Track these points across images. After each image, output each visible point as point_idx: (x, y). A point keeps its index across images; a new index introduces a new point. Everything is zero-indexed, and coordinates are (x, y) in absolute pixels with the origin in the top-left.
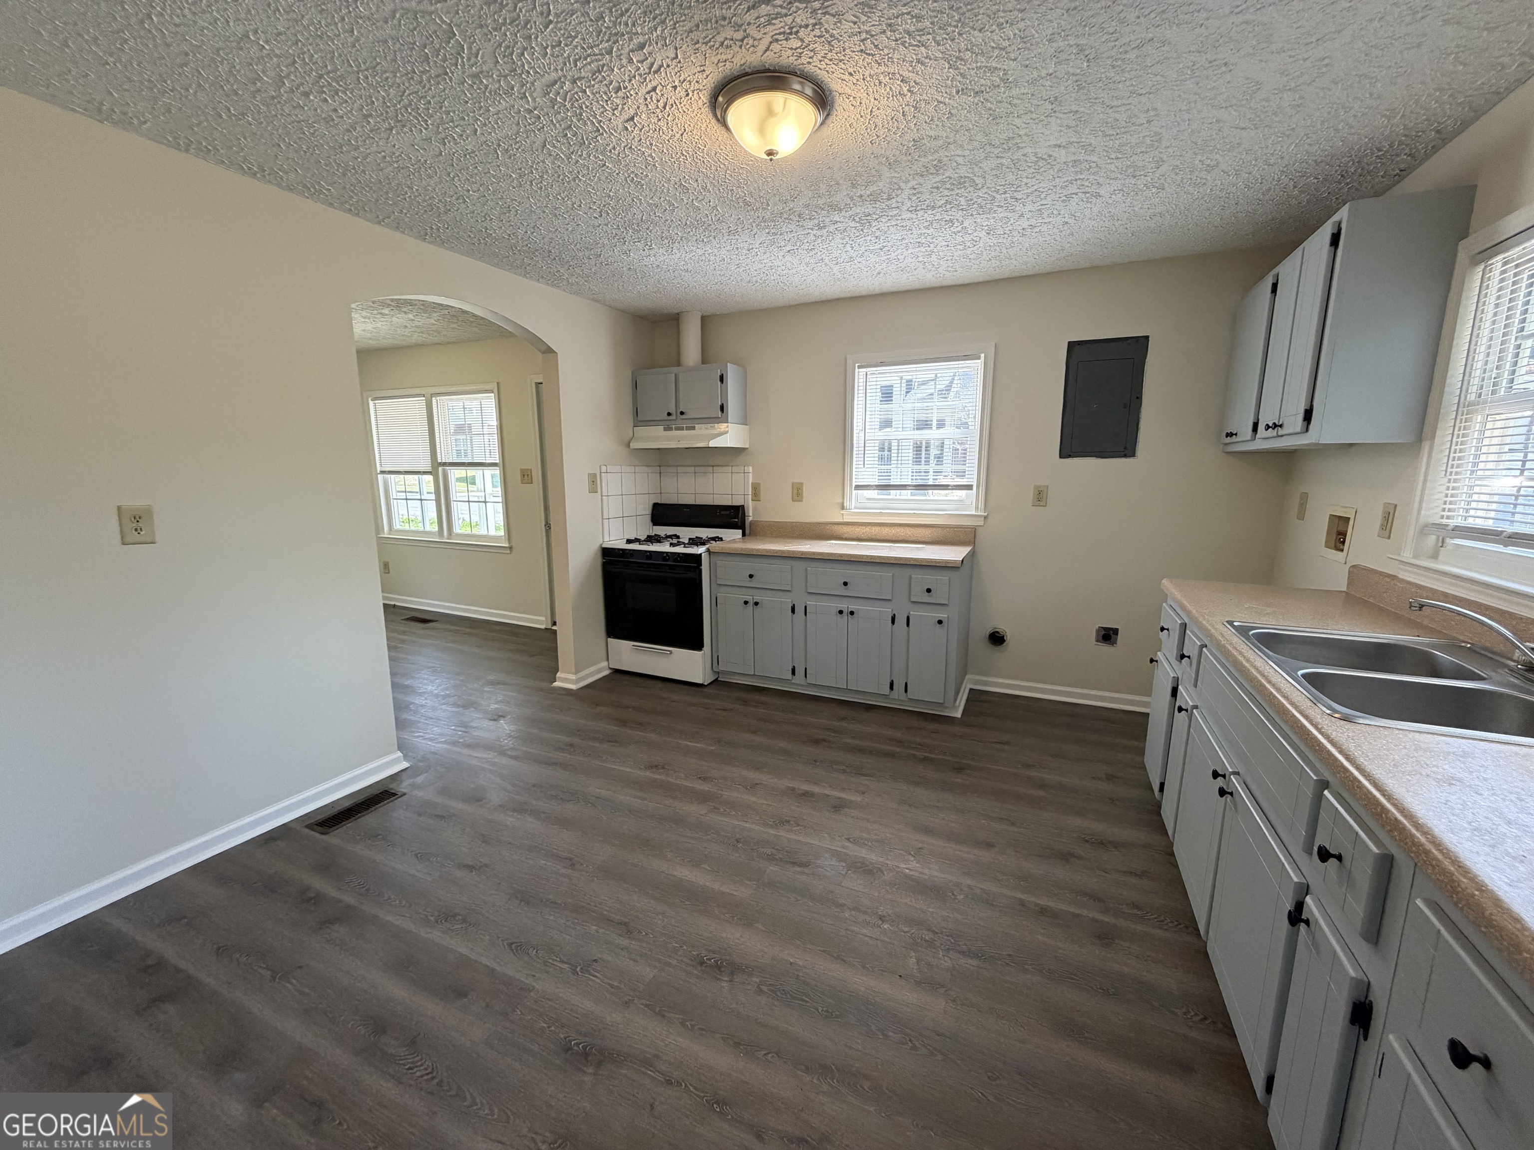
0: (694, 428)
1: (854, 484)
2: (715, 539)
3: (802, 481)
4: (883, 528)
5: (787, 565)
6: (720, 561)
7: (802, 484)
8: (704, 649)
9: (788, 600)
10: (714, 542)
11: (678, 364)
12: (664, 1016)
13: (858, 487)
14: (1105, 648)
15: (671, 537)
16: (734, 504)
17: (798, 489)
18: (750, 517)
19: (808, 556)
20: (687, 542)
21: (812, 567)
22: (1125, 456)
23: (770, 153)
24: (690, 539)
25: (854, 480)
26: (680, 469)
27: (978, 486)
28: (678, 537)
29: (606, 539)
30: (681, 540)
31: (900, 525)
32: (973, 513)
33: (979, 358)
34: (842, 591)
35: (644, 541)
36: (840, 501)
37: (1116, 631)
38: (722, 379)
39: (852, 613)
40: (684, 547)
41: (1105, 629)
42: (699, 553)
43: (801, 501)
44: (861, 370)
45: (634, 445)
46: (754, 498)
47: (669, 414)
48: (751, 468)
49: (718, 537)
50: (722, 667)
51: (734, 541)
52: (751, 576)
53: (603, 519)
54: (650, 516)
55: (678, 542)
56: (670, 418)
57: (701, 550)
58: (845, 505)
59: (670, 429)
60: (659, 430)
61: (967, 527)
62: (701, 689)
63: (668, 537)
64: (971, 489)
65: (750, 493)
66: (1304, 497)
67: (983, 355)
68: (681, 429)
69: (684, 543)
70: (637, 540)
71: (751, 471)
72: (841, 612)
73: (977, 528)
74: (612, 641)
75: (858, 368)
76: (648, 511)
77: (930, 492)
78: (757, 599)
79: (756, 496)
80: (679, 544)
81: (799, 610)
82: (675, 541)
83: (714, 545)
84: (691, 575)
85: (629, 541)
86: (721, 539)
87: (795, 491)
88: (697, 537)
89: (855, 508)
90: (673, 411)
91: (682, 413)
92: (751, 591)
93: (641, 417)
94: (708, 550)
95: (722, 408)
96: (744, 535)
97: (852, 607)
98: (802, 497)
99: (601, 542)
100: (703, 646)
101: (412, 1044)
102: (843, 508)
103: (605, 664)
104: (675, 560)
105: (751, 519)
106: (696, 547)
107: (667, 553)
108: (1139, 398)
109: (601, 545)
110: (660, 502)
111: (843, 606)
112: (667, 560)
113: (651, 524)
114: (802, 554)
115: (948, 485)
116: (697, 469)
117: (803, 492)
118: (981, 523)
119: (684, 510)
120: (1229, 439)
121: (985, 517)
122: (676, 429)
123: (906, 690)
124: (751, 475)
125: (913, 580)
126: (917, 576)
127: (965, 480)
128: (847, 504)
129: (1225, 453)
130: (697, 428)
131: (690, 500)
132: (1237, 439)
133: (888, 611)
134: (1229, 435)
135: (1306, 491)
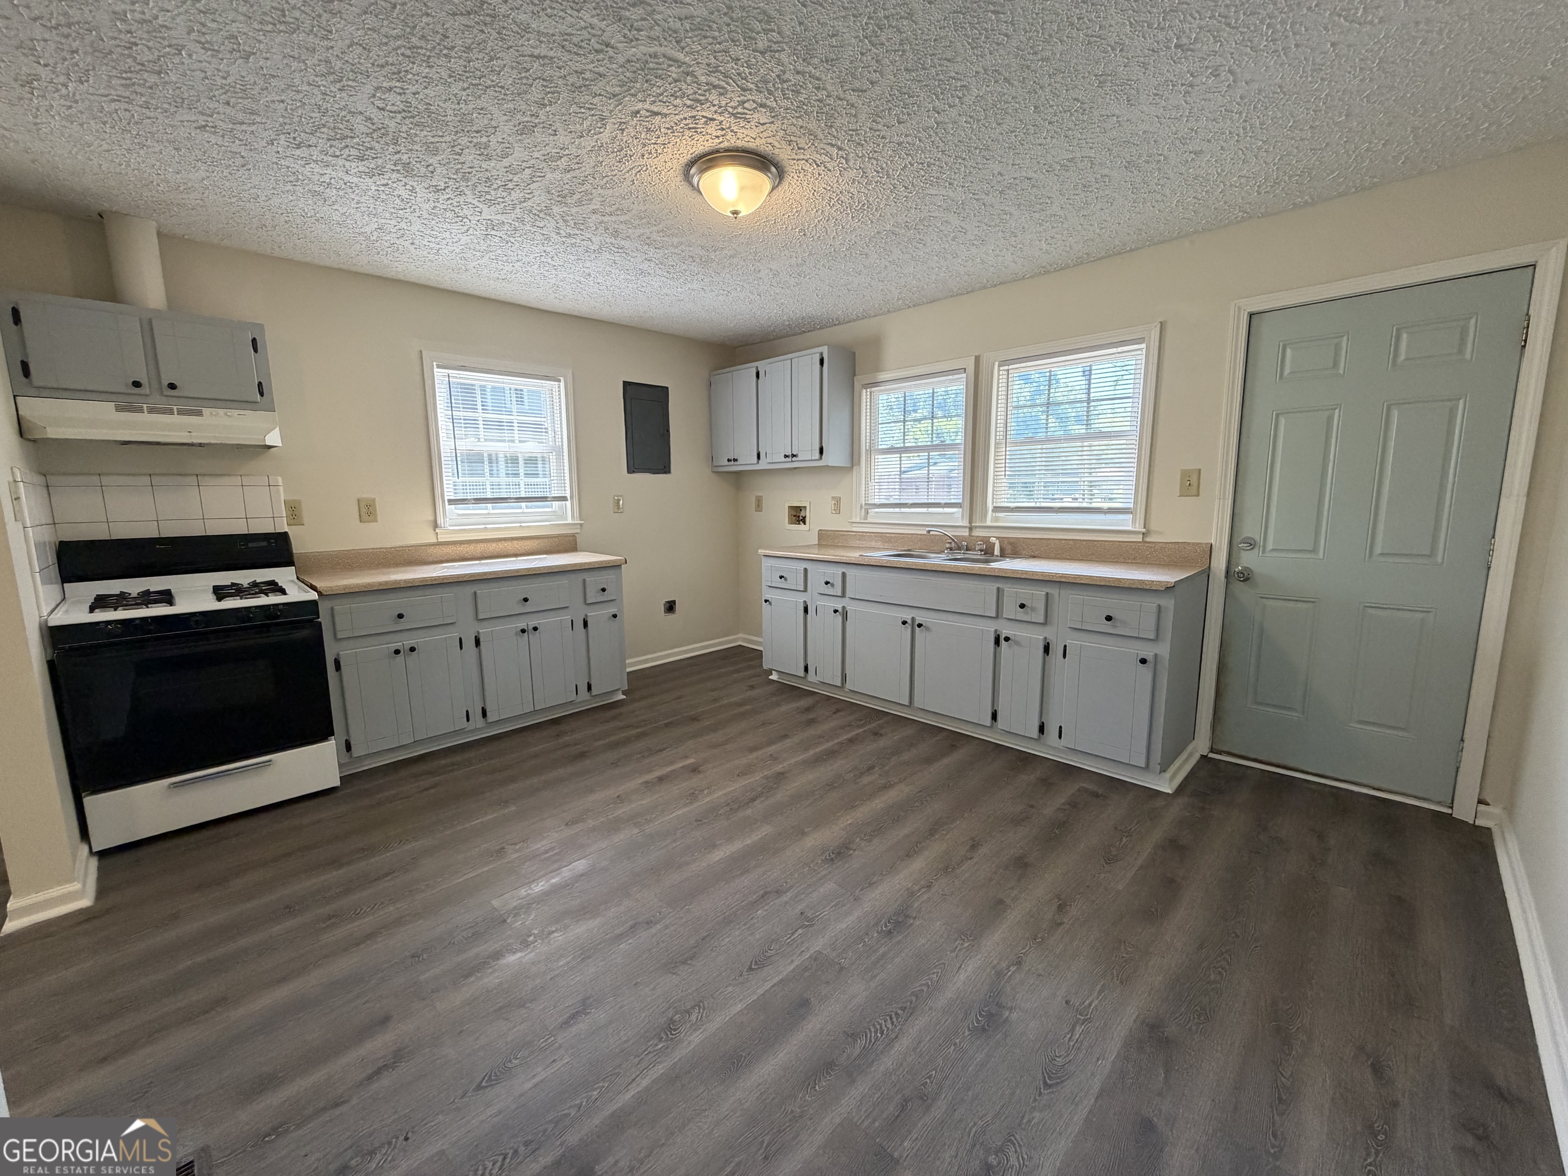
0: (199, 413)
1: (446, 498)
3: (371, 497)
4: (489, 545)
5: (447, 594)
7: (371, 500)
8: (335, 736)
9: (453, 636)
12: (874, 883)
13: (451, 502)
14: (671, 617)
17: (368, 506)
18: (300, 549)
19: (478, 578)
21: (482, 590)
22: (665, 473)
23: (735, 213)
25: (446, 494)
26: (105, 480)
27: (572, 497)
29: (44, 610)
32: (570, 522)
33: (559, 380)
34: (522, 608)
36: (432, 518)
37: (674, 602)
38: (254, 345)
39: (535, 629)
41: (668, 602)
42: (313, 598)
43: (375, 520)
44: (440, 371)
46: (292, 522)
47: (137, 384)
48: (280, 479)
52: (401, 616)
54: (57, 565)
56: (138, 390)
58: (439, 522)
59: (136, 410)
60: (106, 409)
61: (566, 536)
64: (567, 500)
65: (287, 515)
66: (759, 501)
67: (561, 379)
68: (167, 412)
71: (281, 483)
72: (523, 631)
73: (576, 535)
75: (438, 369)
76: (53, 557)
78: (412, 643)
79: (297, 519)
81: (469, 642)
84: (305, 633)
87: (364, 510)
89: (450, 526)
90: (149, 381)
91: (172, 386)
92: (404, 635)
93: (37, 380)
94: (319, 594)
95: (260, 389)
96: (297, 573)
97: (534, 623)
98: (376, 517)
99: (40, 618)
100: (333, 733)
101: (853, 1036)
102: (436, 526)
103: (85, 848)
104: (270, 617)
105: (302, 550)
107: (247, 609)
108: (668, 431)
109: (45, 624)
111: (523, 625)
113: (60, 581)
114: (471, 576)
115: (547, 497)
116: (156, 480)
117: (375, 510)
118: (578, 531)
119: (158, 547)
120: (727, 463)
121: (581, 525)
122: (151, 411)
123: (589, 688)
124: (281, 488)
125: (587, 583)
126: (590, 578)
127: (559, 492)
128: (440, 521)
129: (713, 472)
130: (206, 411)
131: (148, 531)
132: (738, 463)
133: (566, 617)
134: (729, 460)
135: (760, 495)
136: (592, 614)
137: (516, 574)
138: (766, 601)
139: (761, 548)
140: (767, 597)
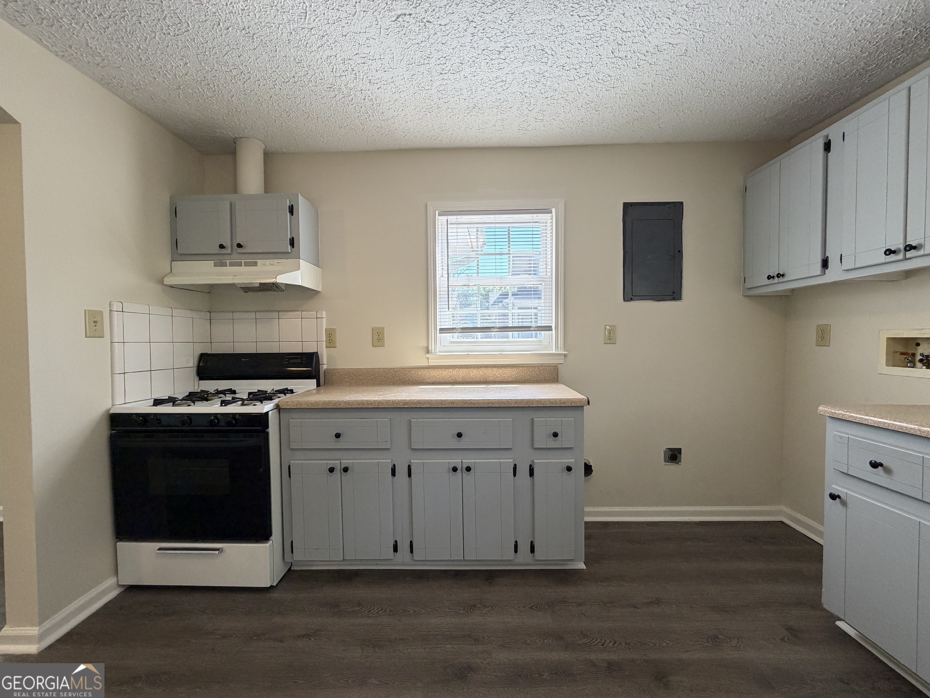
0: (255, 264)
1: (438, 327)
2: (285, 391)
3: (383, 326)
4: (470, 370)
5: (384, 419)
6: (295, 420)
7: (383, 329)
8: (273, 538)
9: (387, 462)
10: (282, 395)
11: (235, 190)
13: (442, 330)
14: (673, 467)
15: (224, 392)
16: (304, 352)
17: (377, 334)
18: (324, 366)
19: (412, 406)
20: (245, 397)
21: (417, 419)
22: (674, 299)
24: (250, 394)
25: (438, 323)
26: (237, 315)
27: (557, 327)
28: (234, 392)
29: (119, 400)
30: (237, 396)
31: (487, 366)
32: (554, 352)
33: (551, 212)
34: (455, 443)
35: (183, 399)
36: (425, 345)
37: (679, 451)
38: (291, 210)
39: (468, 469)
40: (243, 405)
41: (671, 450)
42: (265, 411)
43: (380, 346)
44: (440, 218)
45: (170, 280)
46: (329, 345)
47: (222, 247)
48: (324, 314)
49: (287, 389)
50: (298, 556)
51: (308, 393)
52: (338, 436)
53: (113, 374)
54: (195, 369)
55: (233, 398)
56: (223, 251)
57: (267, 407)
58: (430, 348)
59: (223, 264)
60: (208, 266)
61: (549, 366)
62: (268, 595)
63: (218, 392)
64: (551, 330)
65: (325, 340)
66: (825, 328)
67: (554, 210)
68: (240, 265)
69: (242, 400)
70: (172, 401)
71: (324, 316)
72: (455, 469)
73: (559, 366)
74: (126, 547)
75: (439, 215)
76: (192, 362)
77: (510, 333)
78: (346, 463)
79: (331, 342)
80: (234, 400)
81: (402, 471)
82: (229, 397)
83: (282, 399)
84: (252, 441)
85: (157, 402)
86: (292, 391)
87: (376, 337)
88: (259, 391)
89: (440, 352)
90: (227, 244)
91: (239, 246)
92: (338, 454)
93: (180, 251)
94: (278, 407)
95: (292, 242)
96: (318, 385)
97: (468, 462)
98: (384, 342)
99: (110, 406)
100: (271, 535)
102: (428, 352)
103: (112, 581)
104: (229, 424)
105: (325, 367)
106: (258, 403)
107: (215, 415)
108: (680, 252)
109: (110, 409)
110: (209, 352)
111: (456, 461)
112: (217, 425)
113: (197, 378)
114: (405, 404)
115: (530, 327)
116: (259, 315)
117: (384, 338)
118: (562, 361)
119: (242, 360)
120: (767, 282)
121: (565, 355)
122: (232, 265)
123: (532, 550)
124: (324, 320)
125: (535, 424)
126: (540, 419)
127: (546, 322)
128: (432, 347)
129: (744, 296)
130: (260, 262)
131: (250, 349)
132: (785, 279)
133: (508, 461)
134: (769, 277)
135: (825, 322)
136: (539, 461)
137: (451, 406)
138: (833, 497)
139: (826, 404)
140: (837, 489)
